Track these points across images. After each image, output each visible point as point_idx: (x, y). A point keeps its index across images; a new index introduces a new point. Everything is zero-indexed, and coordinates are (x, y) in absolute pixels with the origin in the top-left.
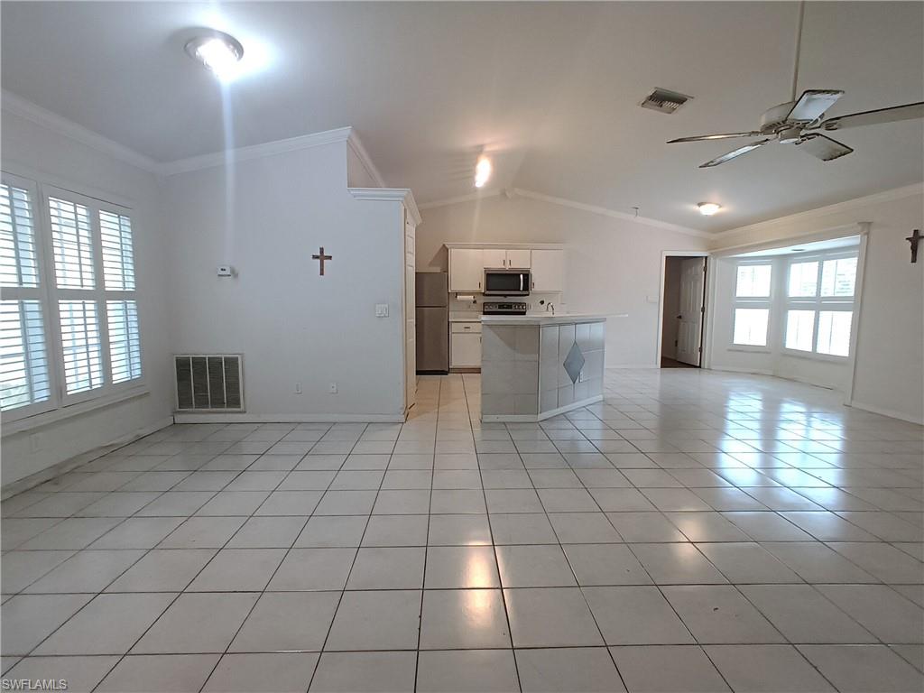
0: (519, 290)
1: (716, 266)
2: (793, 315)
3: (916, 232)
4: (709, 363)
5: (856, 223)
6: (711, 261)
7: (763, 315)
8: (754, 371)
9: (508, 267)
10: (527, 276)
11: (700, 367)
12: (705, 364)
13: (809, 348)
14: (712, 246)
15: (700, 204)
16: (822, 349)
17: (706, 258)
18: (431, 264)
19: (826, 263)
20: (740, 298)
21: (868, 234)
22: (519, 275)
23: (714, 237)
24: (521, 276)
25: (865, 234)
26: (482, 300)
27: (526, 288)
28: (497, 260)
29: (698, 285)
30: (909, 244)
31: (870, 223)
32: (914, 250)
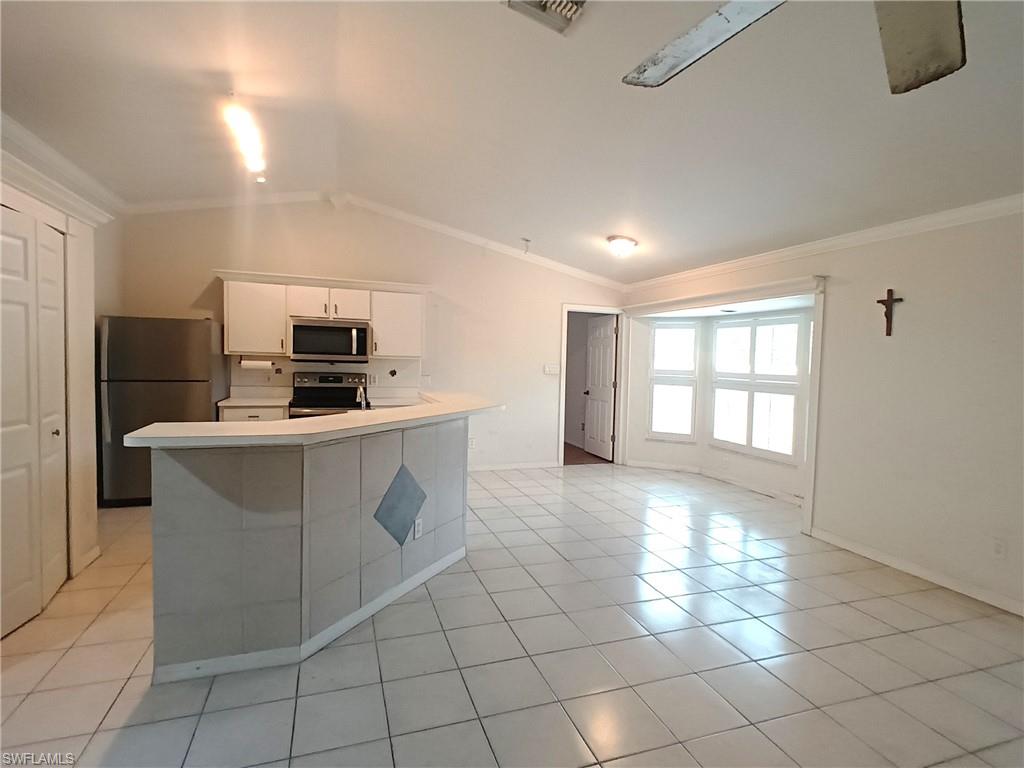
0: (351, 354)
1: (630, 327)
2: (721, 395)
3: (890, 292)
4: (623, 457)
5: (811, 277)
6: (623, 320)
7: (686, 394)
8: (680, 467)
9: (332, 316)
10: (363, 332)
11: (612, 462)
12: (618, 459)
13: (743, 441)
14: (624, 301)
15: (611, 238)
16: (759, 442)
17: (617, 316)
18: (197, 305)
19: (760, 330)
20: (659, 372)
21: (823, 292)
22: (350, 330)
23: (626, 288)
24: (354, 332)
25: (822, 292)
26: (290, 368)
27: (363, 349)
28: (313, 304)
29: (609, 350)
30: (883, 309)
31: (825, 278)
32: (889, 316)
